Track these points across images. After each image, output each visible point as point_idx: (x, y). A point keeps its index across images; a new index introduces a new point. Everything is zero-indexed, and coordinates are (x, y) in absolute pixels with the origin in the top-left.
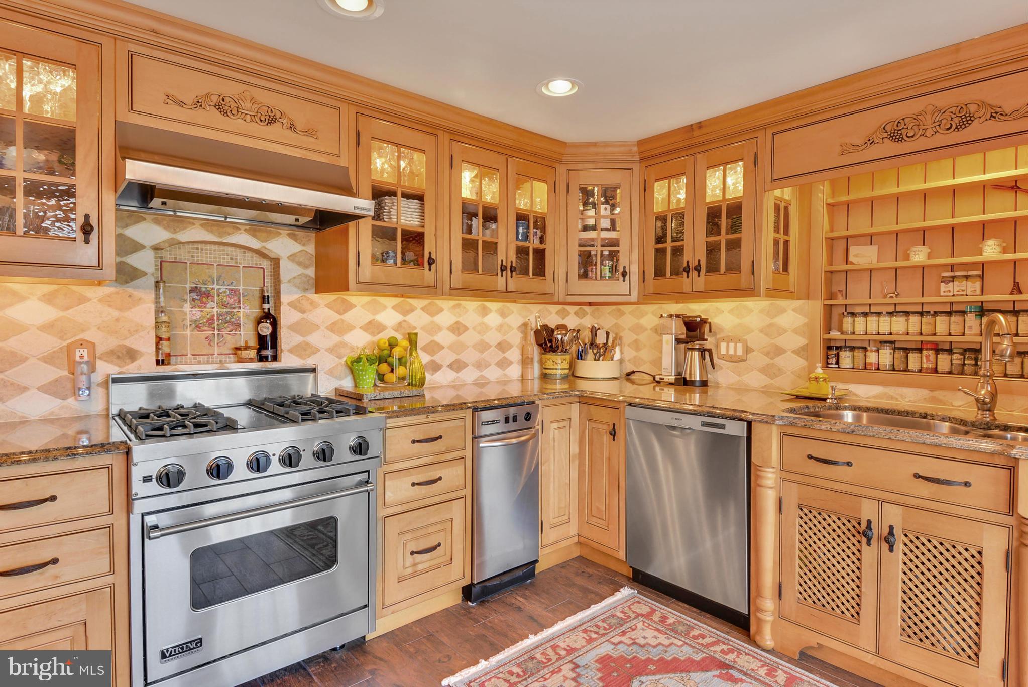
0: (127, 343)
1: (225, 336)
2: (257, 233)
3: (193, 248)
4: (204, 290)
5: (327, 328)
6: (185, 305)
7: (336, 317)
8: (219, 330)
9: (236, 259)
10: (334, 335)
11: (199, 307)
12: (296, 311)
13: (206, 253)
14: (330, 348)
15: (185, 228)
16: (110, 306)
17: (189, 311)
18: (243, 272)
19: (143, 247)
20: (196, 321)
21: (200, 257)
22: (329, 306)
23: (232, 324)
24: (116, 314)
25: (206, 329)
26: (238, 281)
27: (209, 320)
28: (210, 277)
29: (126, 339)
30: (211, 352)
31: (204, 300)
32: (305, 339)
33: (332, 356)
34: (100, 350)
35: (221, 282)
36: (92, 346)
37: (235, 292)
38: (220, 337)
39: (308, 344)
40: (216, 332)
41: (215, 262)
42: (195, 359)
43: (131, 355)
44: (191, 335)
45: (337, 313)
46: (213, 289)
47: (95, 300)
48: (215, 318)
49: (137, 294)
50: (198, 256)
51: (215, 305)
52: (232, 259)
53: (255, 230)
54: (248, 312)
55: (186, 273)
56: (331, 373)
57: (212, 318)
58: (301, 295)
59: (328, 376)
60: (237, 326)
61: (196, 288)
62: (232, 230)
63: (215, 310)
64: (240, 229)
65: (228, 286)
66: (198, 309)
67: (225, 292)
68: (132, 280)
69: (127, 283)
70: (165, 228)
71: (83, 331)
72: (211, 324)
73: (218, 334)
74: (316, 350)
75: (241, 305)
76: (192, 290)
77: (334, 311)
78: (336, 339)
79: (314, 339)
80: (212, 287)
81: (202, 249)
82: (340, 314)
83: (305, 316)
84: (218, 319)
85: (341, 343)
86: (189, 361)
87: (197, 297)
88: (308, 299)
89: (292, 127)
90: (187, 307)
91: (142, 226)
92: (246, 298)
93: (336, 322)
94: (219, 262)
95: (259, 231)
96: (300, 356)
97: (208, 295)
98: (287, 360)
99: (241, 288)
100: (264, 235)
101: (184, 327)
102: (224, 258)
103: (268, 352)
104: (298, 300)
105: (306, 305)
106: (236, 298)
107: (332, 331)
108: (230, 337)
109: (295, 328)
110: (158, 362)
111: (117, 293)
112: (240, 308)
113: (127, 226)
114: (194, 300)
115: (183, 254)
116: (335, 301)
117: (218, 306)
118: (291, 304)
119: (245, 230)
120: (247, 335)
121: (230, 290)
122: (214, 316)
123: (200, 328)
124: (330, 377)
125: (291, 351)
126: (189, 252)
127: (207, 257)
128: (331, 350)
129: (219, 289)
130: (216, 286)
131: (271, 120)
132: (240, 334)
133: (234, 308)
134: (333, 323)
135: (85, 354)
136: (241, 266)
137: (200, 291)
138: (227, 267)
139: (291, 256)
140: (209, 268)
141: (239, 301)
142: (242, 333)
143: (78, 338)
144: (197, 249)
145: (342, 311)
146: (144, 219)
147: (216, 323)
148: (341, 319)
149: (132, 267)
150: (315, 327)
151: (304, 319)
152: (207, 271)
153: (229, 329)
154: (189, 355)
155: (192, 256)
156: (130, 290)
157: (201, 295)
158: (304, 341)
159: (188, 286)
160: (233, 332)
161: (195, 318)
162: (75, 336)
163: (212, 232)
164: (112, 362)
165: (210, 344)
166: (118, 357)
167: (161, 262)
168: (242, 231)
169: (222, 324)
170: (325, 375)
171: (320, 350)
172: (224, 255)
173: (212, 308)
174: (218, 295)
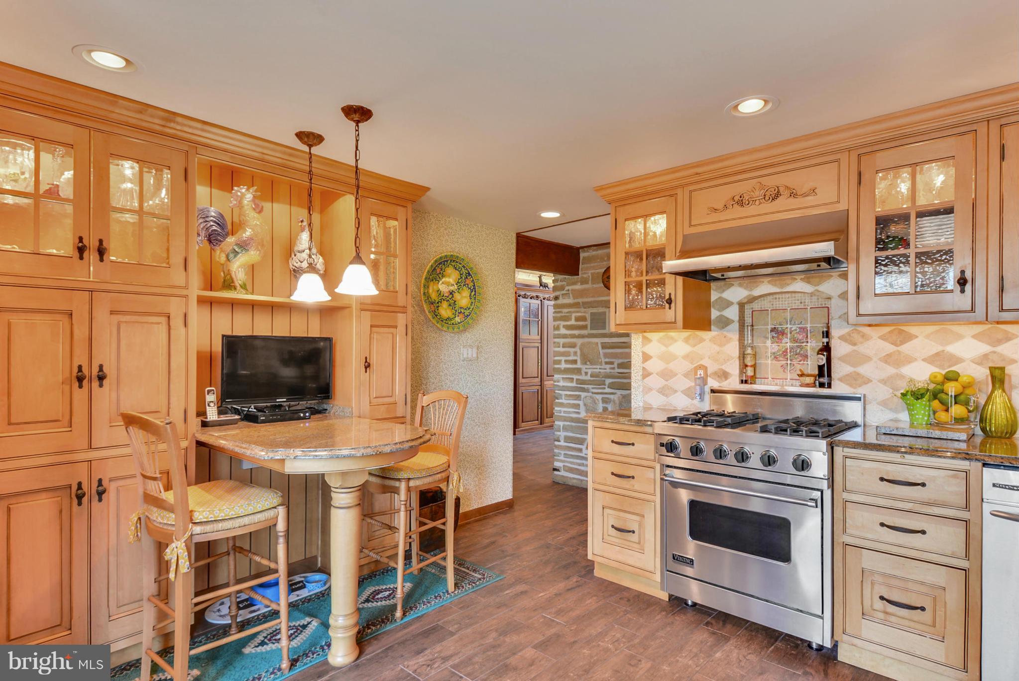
0: (723, 367)
1: (795, 365)
2: (811, 280)
3: (773, 299)
4: (780, 329)
5: (880, 359)
6: (768, 342)
7: (891, 348)
8: (791, 360)
9: (805, 302)
10: (888, 366)
11: (777, 342)
12: (847, 344)
13: (782, 301)
14: (883, 380)
15: (757, 286)
16: (715, 344)
17: (770, 346)
18: (811, 313)
19: (732, 303)
20: (774, 353)
21: (779, 305)
22: (882, 338)
23: (802, 355)
24: (717, 348)
25: (781, 359)
26: (806, 320)
27: (784, 352)
28: (785, 319)
29: (722, 365)
30: (784, 377)
31: (780, 337)
32: (855, 369)
33: (886, 388)
34: (709, 372)
35: (793, 322)
36: (705, 368)
37: (803, 330)
38: (792, 365)
39: (858, 374)
40: (789, 362)
41: (789, 307)
42: (774, 381)
43: (725, 375)
44: (771, 363)
45: (892, 344)
46: (787, 328)
47: (708, 340)
48: (788, 351)
49: (729, 335)
50: (776, 304)
51: (789, 341)
52: (801, 303)
53: (808, 278)
54: (814, 344)
55: (768, 318)
56: (884, 404)
57: (785, 352)
58: (852, 329)
59: (881, 407)
60: (806, 357)
61: (775, 328)
62: (790, 281)
63: (788, 345)
64: (797, 279)
65: (799, 324)
66: (776, 344)
67: (796, 330)
68: (726, 326)
69: (723, 328)
70: (745, 289)
71: (702, 359)
72: (785, 355)
73: (790, 364)
74: (868, 381)
75: (809, 340)
76: (772, 331)
77: (889, 342)
78: (891, 370)
79: (865, 370)
80: (786, 326)
81: (779, 298)
82: (896, 345)
83: (855, 348)
84: (790, 351)
85: (897, 375)
86: (769, 383)
87: (775, 335)
88: (859, 332)
89: (793, 195)
90: (769, 343)
91: (732, 289)
92: (812, 334)
93: (891, 353)
94: (792, 306)
95: (813, 277)
96: (851, 385)
97: (783, 333)
98: (838, 388)
99: (808, 326)
100: (817, 280)
101: (767, 357)
102: (795, 303)
103: (825, 380)
104: (849, 334)
105: (856, 336)
106: (804, 334)
107: (886, 362)
108: (799, 366)
109: (844, 359)
110: (742, 382)
111: (718, 335)
112: (807, 342)
113: (724, 291)
114: (773, 337)
115: (765, 304)
116: (891, 332)
117: (791, 342)
118: (842, 338)
119: (801, 279)
120: (812, 365)
121: (799, 328)
122: (787, 349)
123: (777, 358)
124: (883, 409)
125: (841, 380)
126: (770, 302)
127: (782, 304)
128: (884, 382)
129: (791, 328)
130: (789, 326)
131: (777, 195)
132: (808, 364)
133: (803, 343)
134: (887, 355)
135: (702, 373)
136: (809, 308)
137: (777, 331)
138: (798, 310)
139: (841, 294)
140: (784, 312)
141: (807, 337)
142: (809, 363)
143: (699, 364)
144: (776, 298)
145: (898, 342)
146: (733, 285)
147: (789, 355)
148: (898, 351)
149: (726, 317)
150: (867, 359)
151: (854, 351)
152: (783, 314)
153: (798, 360)
154: (770, 378)
155: (772, 305)
156: (725, 333)
157: (778, 333)
158: (855, 372)
159: (769, 327)
160: (802, 362)
161: (773, 351)
162: (698, 362)
163: (775, 285)
164: (715, 379)
165: (784, 371)
166: (719, 376)
167: (752, 311)
168: (799, 280)
169: (793, 355)
170: (878, 406)
171: (872, 381)
172: (795, 300)
173: (787, 343)
174: (791, 333)
